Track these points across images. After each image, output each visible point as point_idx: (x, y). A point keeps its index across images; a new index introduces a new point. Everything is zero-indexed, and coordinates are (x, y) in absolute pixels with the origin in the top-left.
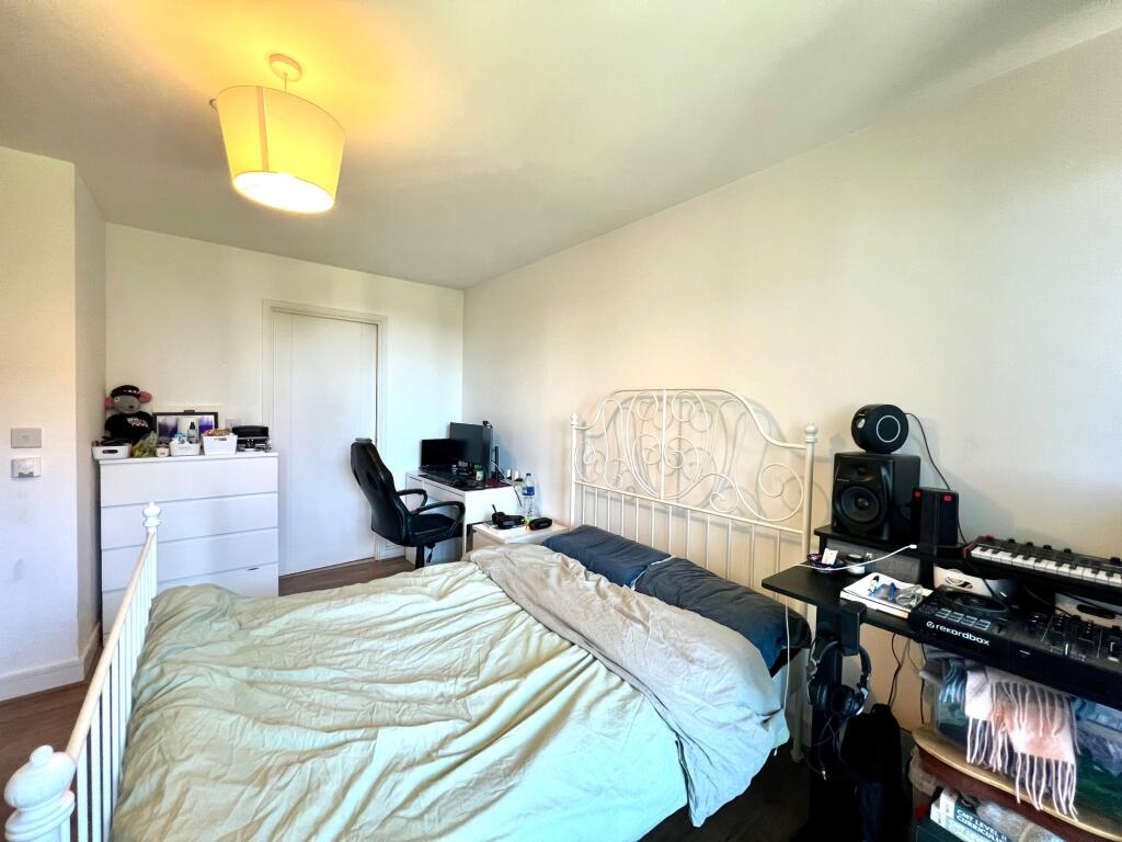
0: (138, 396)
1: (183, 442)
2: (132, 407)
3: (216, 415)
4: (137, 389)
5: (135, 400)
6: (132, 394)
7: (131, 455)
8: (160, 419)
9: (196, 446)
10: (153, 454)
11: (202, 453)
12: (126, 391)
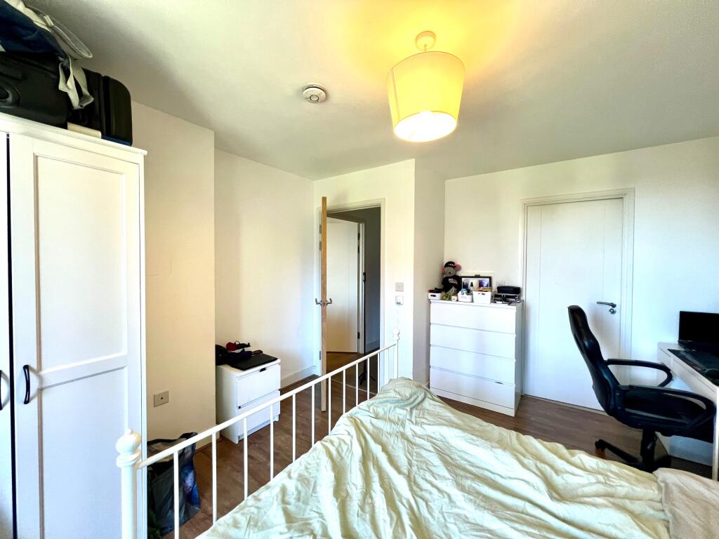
0: (454, 267)
1: (463, 294)
2: (450, 273)
3: (490, 278)
4: (453, 263)
5: (452, 269)
6: (451, 266)
7: (442, 299)
8: (463, 279)
9: (470, 297)
10: (450, 299)
11: (472, 301)
12: (450, 264)
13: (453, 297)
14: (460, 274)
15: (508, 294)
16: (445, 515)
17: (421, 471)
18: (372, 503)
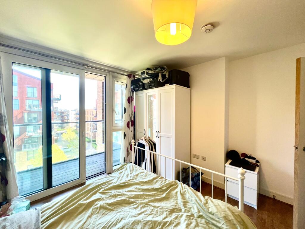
16: (129, 212)
17: (151, 210)
18: (138, 192)
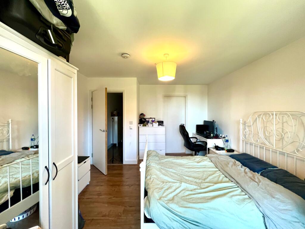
1: (150, 124)
3: (155, 118)
4: (143, 114)
5: (143, 116)
7: (143, 126)
9: (152, 125)
10: (146, 126)
11: (153, 126)
12: (142, 114)
13: (147, 125)
14: (145, 117)
15: (161, 123)
